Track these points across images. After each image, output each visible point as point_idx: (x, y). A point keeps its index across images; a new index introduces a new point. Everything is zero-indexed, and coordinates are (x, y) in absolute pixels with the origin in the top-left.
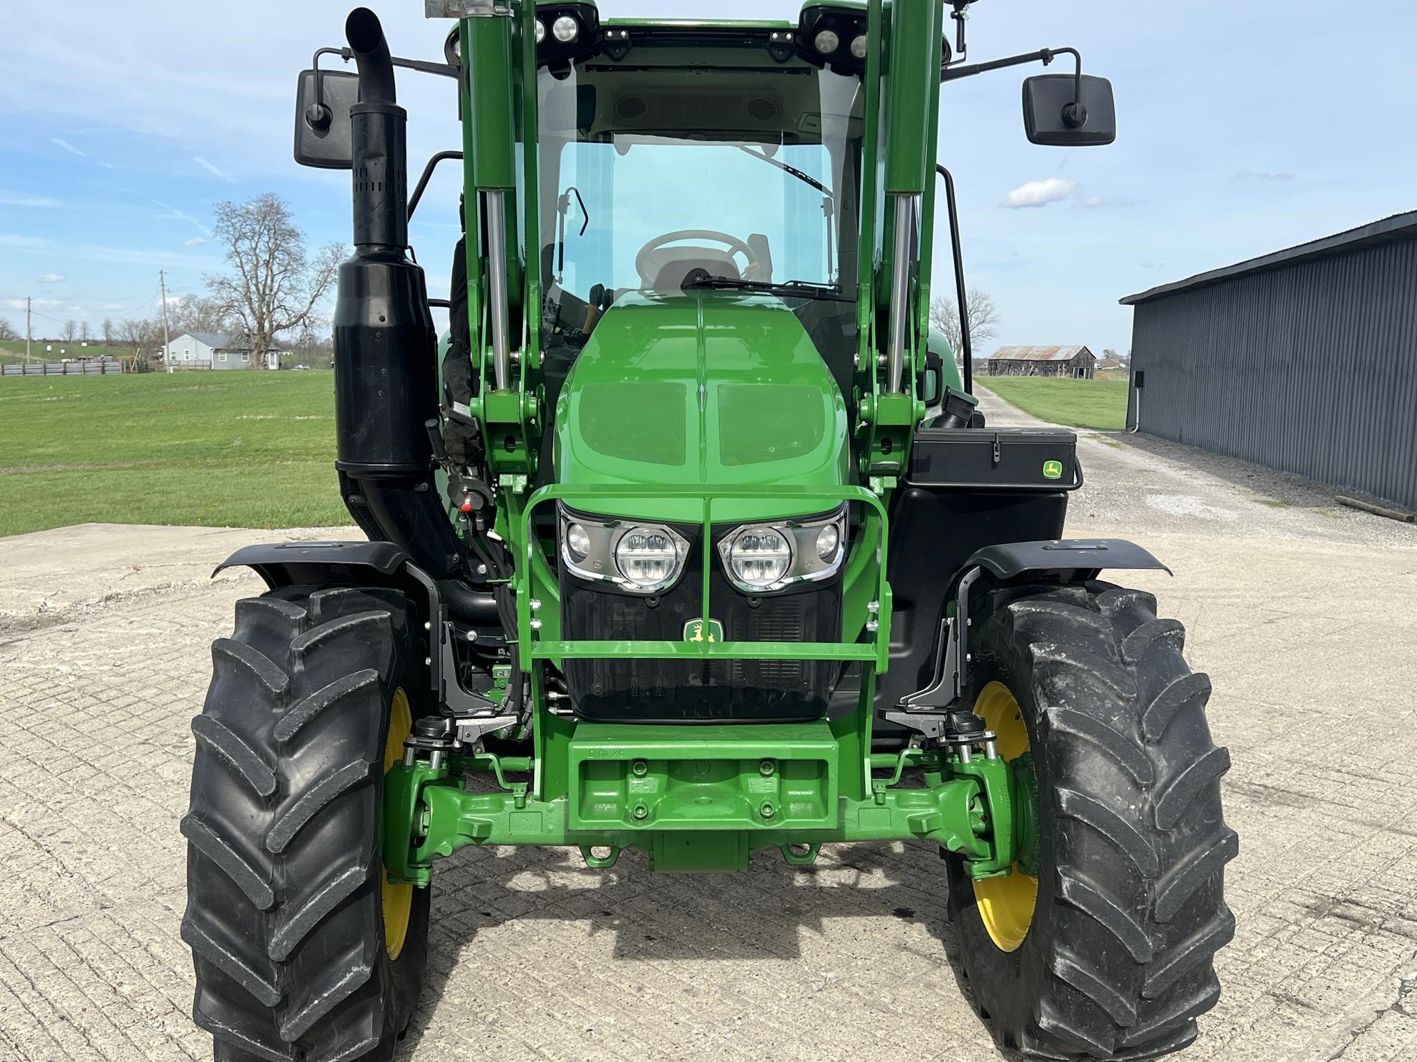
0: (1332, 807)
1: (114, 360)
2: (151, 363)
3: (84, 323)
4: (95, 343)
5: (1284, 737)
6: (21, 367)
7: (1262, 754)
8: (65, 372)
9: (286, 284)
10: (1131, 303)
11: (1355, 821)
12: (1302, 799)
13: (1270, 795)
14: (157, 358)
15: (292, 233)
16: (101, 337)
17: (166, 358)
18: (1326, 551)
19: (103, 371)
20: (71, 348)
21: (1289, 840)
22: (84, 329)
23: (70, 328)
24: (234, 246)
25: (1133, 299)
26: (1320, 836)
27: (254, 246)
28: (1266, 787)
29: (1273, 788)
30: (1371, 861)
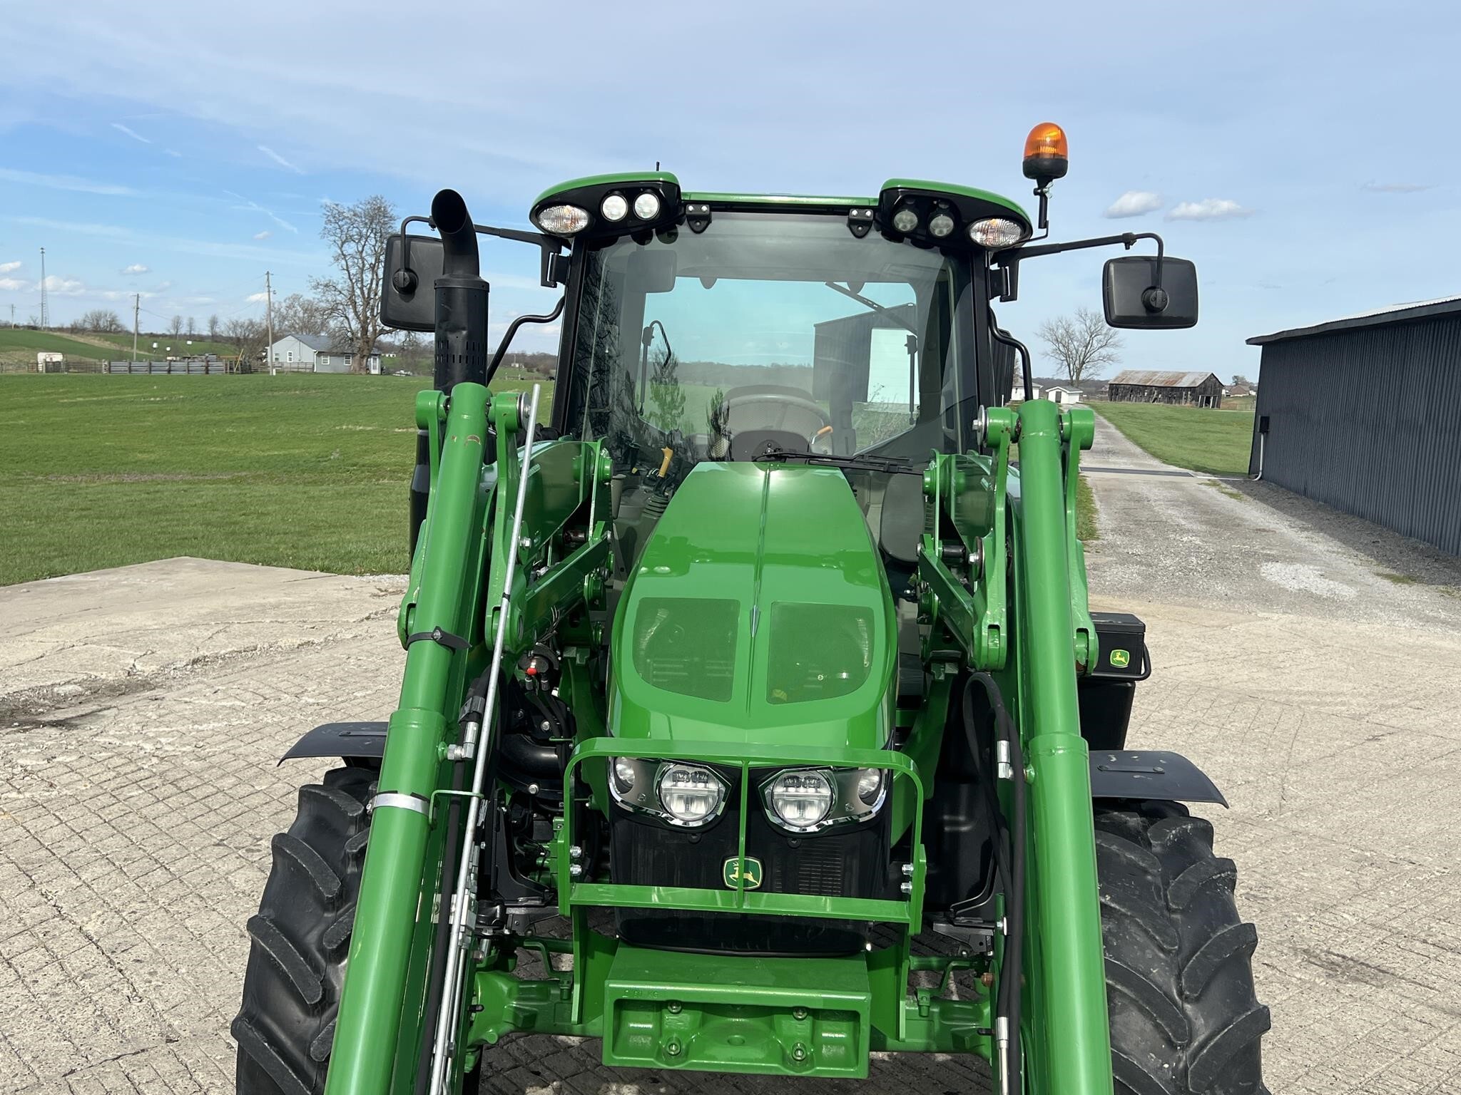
1: (219, 359)
2: (255, 364)
3: (191, 317)
4: (200, 338)
6: (127, 364)
7: (1345, 915)
8: (169, 371)
11: (1435, 1007)
12: (1380, 975)
13: (1348, 968)
14: (260, 359)
16: (206, 332)
17: (269, 360)
18: (1447, 644)
19: (207, 372)
20: (176, 344)
21: (1362, 1029)
22: (190, 323)
23: (177, 324)
26: (1395, 1024)
28: (1344, 957)
29: (1352, 959)
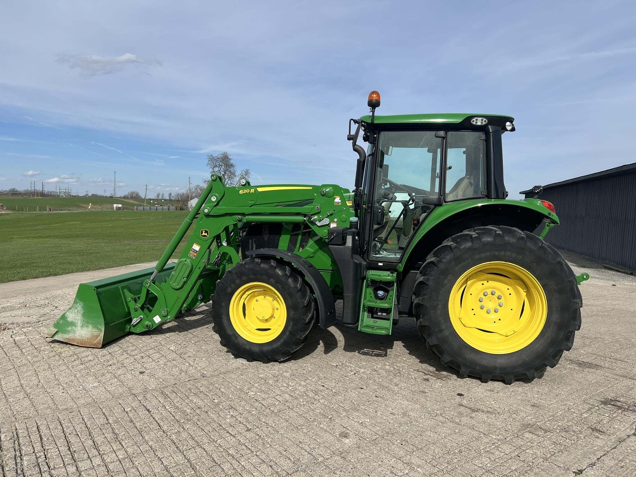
0: (608, 370)
1: (172, 206)
2: (184, 207)
3: (163, 194)
4: (165, 200)
5: (590, 346)
6: (143, 207)
7: (582, 351)
8: (156, 210)
9: (229, 182)
10: (524, 194)
11: (617, 375)
12: (597, 367)
13: (585, 365)
14: (186, 206)
15: (232, 165)
16: (168, 198)
17: (189, 206)
18: (600, 284)
19: (169, 209)
20: (159, 201)
21: (593, 380)
22: (163, 195)
23: (158, 196)
24: (213, 169)
25: (524, 192)
26: (604, 379)
27: (219, 169)
28: (583, 362)
29: (586, 362)
30: (623, 388)
